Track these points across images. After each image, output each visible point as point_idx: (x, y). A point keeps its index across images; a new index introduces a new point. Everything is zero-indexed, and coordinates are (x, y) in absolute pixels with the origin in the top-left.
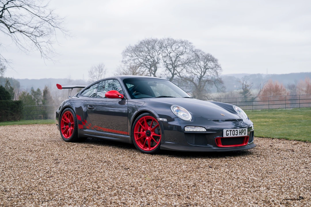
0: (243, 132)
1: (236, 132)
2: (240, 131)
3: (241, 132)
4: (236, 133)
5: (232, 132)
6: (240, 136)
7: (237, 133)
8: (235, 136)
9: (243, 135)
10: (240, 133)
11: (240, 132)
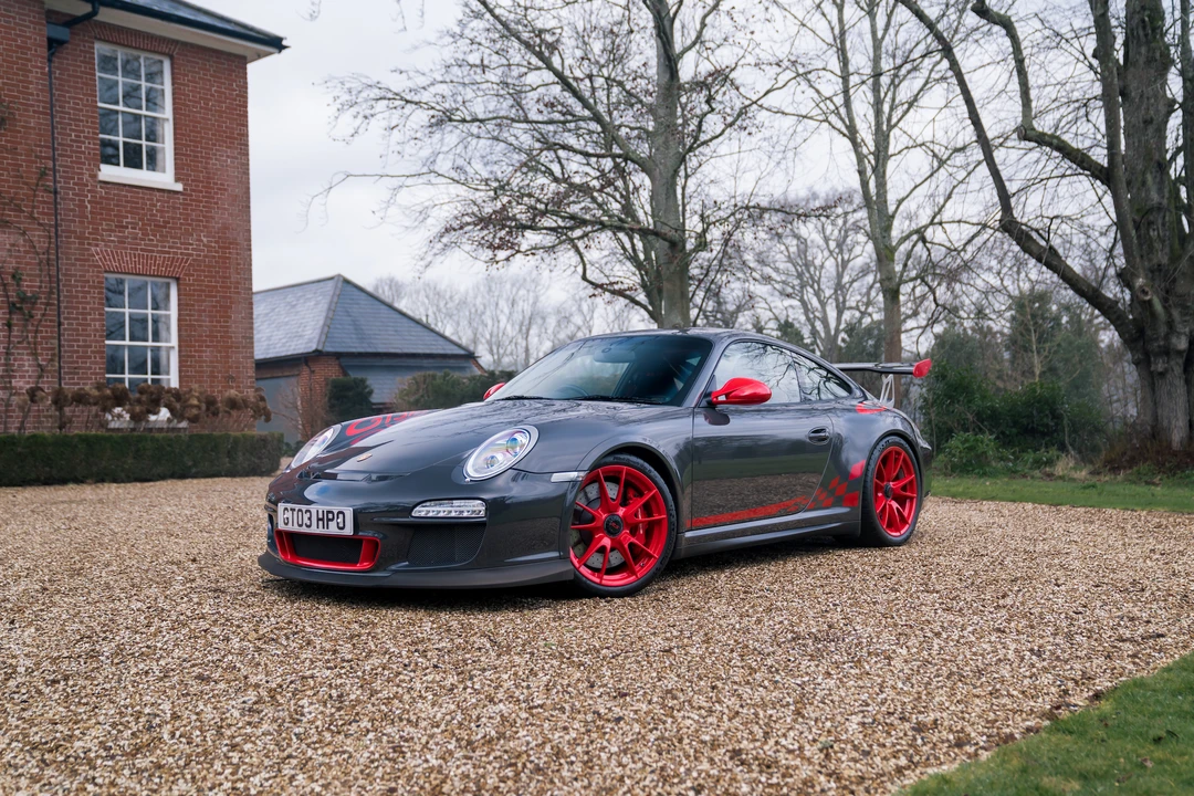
0: (333, 520)
1: (306, 516)
2: (321, 516)
3: (322, 520)
4: (306, 521)
5: (295, 513)
6: (321, 531)
7: (310, 519)
8: (304, 529)
9: (333, 529)
10: (321, 523)
11: (319, 520)
